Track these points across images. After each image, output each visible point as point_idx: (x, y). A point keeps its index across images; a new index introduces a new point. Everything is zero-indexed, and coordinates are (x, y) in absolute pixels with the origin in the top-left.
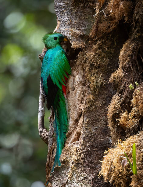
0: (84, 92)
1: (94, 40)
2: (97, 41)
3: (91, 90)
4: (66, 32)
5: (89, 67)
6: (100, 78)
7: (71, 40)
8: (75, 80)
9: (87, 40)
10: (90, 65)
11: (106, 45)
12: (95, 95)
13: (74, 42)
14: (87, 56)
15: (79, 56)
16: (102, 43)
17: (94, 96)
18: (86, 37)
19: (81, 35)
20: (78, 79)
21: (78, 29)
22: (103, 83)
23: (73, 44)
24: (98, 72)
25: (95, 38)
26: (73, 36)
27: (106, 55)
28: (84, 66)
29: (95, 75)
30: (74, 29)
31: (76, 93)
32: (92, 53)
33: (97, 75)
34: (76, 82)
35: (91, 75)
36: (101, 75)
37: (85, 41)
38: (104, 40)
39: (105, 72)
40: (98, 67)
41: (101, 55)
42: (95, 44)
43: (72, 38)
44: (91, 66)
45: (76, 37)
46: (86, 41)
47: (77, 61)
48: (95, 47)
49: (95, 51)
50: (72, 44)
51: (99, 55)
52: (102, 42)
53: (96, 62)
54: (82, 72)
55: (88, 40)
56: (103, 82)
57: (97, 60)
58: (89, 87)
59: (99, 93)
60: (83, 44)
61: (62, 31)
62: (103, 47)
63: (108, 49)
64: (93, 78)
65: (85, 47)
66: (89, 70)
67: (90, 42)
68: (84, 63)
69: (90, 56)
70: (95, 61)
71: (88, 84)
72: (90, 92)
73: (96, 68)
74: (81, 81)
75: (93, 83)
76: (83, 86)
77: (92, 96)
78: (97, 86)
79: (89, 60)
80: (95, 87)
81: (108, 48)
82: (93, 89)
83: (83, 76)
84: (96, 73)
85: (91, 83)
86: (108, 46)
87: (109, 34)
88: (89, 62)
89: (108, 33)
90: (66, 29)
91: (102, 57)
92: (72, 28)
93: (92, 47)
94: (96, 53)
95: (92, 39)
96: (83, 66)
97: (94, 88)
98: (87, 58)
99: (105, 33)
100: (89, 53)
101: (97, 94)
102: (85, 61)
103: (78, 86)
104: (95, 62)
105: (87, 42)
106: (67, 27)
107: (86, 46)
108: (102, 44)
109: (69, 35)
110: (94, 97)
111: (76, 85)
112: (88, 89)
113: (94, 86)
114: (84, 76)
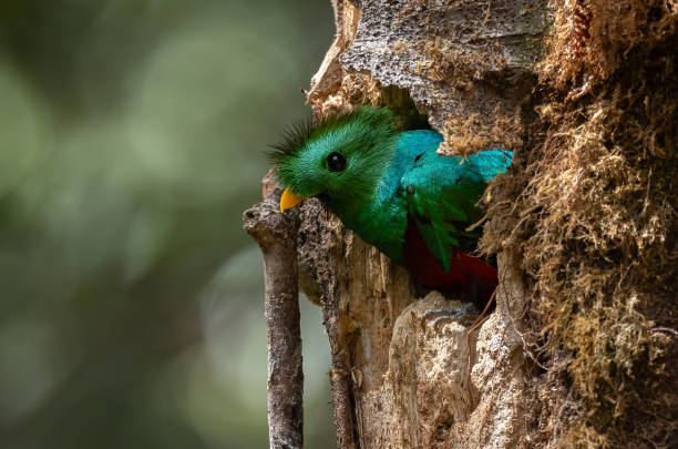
0: (537, 413)
1: (573, 94)
2: (587, 99)
3: (579, 397)
4: (402, 64)
5: (557, 261)
6: (628, 321)
7: (435, 108)
8: (479, 345)
9: (528, 98)
10: (559, 247)
11: (645, 122)
12: (609, 425)
13: (455, 121)
14: (537, 199)
15: (489, 198)
16: (621, 111)
17: (601, 432)
18: (520, 83)
19: (490, 76)
20: (495, 338)
21: (472, 42)
22: (647, 350)
23: (450, 133)
24: (613, 286)
25: (580, 84)
26: (442, 84)
27: (655, 178)
28: (527, 257)
29: (598, 305)
30: (447, 43)
31: (488, 422)
32: (564, 176)
33: (608, 302)
34: (487, 356)
35: (575, 309)
36: (633, 300)
37: (518, 110)
38: (629, 95)
39: (652, 280)
40: (611, 253)
41: (623, 181)
42: (582, 119)
43: (435, 96)
44: (565, 254)
45: (461, 89)
46: (523, 107)
47: (479, 231)
48: (582, 137)
49: (584, 165)
50: (444, 132)
51: (611, 185)
52: (618, 107)
53: (597, 230)
54: (517, 294)
55: (539, 99)
56: (646, 344)
57: (601, 214)
58: (566, 378)
59: (630, 410)
60: (504, 127)
61: (375, 61)
62: (629, 135)
63: (660, 141)
64: (582, 323)
65: (521, 142)
66: (561, 277)
67: (546, 109)
68: (525, 237)
69: (557, 196)
70: (592, 221)
71: (557, 365)
72: (574, 406)
73: (597, 262)
74: (517, 351)
75: (591, 354)
76: (530, 378)
77: (590, 432)
78: (613, 368)
79: (554, 218)
80: (605, 375)
81: (657, 135)
82: (595, 390)
83: (527, 316)
84: (604, 290)
85: (575, 353)
86: (658, 124)
87: (658, 51)
88: (556, 232)
89: (651, 46)
90: (396, 44)
91: (626, 194)
92: (434, 39)
93: (563, 142)
94: (592, 174)
95: (561, 95)
96: (519, 257)
97: (599, 381)
98: (540, 209)
99: (637, 48)
100: (547, 177)
101: (617, 415)
102: (530, 230)
103: (498, 378)
104: (590, 227)
105: (529, 114)
106: (401, 31)
107: (525, 138)
108: (625, 117)
109: (419, 81)
110: (601, 438)
111: (486, 372)
112: (565, 396)
113: (597, 370)
114: (528, 320)
